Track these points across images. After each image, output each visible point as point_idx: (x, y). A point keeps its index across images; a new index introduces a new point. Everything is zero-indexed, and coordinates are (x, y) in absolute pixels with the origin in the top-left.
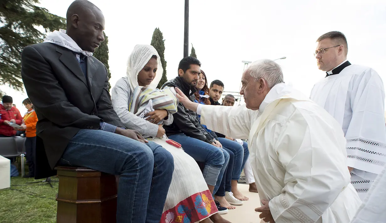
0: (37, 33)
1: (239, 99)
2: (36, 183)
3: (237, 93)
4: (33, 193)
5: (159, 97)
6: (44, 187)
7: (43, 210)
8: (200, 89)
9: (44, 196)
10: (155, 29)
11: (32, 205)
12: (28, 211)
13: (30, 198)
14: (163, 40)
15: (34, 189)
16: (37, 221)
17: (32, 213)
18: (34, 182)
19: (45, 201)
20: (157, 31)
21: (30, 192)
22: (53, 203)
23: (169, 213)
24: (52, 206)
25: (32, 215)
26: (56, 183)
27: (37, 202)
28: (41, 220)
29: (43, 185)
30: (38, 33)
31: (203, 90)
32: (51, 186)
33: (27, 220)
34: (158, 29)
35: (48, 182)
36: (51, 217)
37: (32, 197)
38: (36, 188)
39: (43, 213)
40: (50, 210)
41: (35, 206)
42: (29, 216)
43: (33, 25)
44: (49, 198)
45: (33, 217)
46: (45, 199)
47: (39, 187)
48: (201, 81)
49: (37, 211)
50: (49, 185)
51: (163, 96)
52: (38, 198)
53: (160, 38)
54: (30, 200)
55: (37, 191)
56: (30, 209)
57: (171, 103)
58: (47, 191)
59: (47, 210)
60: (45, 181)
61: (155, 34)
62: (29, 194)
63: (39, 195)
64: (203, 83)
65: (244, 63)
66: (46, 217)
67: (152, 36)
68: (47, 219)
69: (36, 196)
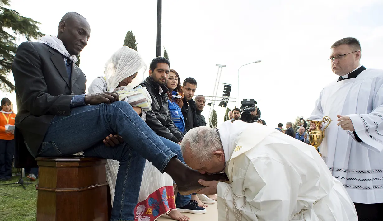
0: (6, 35)
1: (213, 104)
2: (9, 185)
3: (211, 97)
4: (6, 194)
5: (133, 95)
6: (17, 189)
7: (18, 209)
8: (172, 89)
9: (18, 196)
10: (128, 32)
11: (6, 205)
12: (3, 210)
13: (4, 199)
14: (136, 43)
15: (8, 190)
16: (12, 219)
17: (7, 212)
18: (6, 184)
19: (19, 201)
20: (129, 34)
21: (4, 193)
22: (27, 203)
23: (140, 206)
24: (26, 206)
25: (7, 214)
26: (28, 185)
27: (11, 202)
28: (17, 218)
29: (16, 187)
30: (8, 35)
31: (175, 90)
32: (24, 188)
33: (2, 218)
34: (130, 32)
35: (21, 183)
36: (26, 216)
37: (6, 198)
38: (9, 189)
39: (18, 212)
40: (24, 209)
41: (9, 205)
42: (4, 215)
43: (2, 27)
44: (23, 199)
45: (8, 215)
46: (19, 199)
47: (12, 188)
48: (174, 81)
49: (12, 210)
50: (22, 187)
51: (137, 94)
52: (12, 198)
53: (132, 41)
54: (4, 200)
55: (10, 192)
56: (5, 208)
57: (144, 101)
58: (20, 192)
59: (21, 209)
60: (18, 183)
61: (127, 37)
62: (3, 195)
63: (13, 196)
64: (175, 84)
65: (218, 67)
66: (20, 215)
67: (124, 39)
68: (21, 217)
69: (10, 197)
